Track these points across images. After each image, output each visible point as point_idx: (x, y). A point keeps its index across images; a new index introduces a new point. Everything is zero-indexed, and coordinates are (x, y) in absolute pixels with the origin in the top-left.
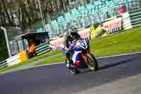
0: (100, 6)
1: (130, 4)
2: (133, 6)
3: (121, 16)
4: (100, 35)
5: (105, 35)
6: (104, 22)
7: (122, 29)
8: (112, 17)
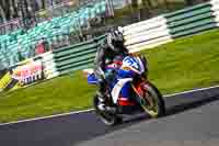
0: (8, 43)
1: (55, 38)
2: (58, 41)
3: (40, 58)
4: (8, 87)
5: (16, 87)
6: (14, 67)
7: (43, 77)
8: (27, 60)
